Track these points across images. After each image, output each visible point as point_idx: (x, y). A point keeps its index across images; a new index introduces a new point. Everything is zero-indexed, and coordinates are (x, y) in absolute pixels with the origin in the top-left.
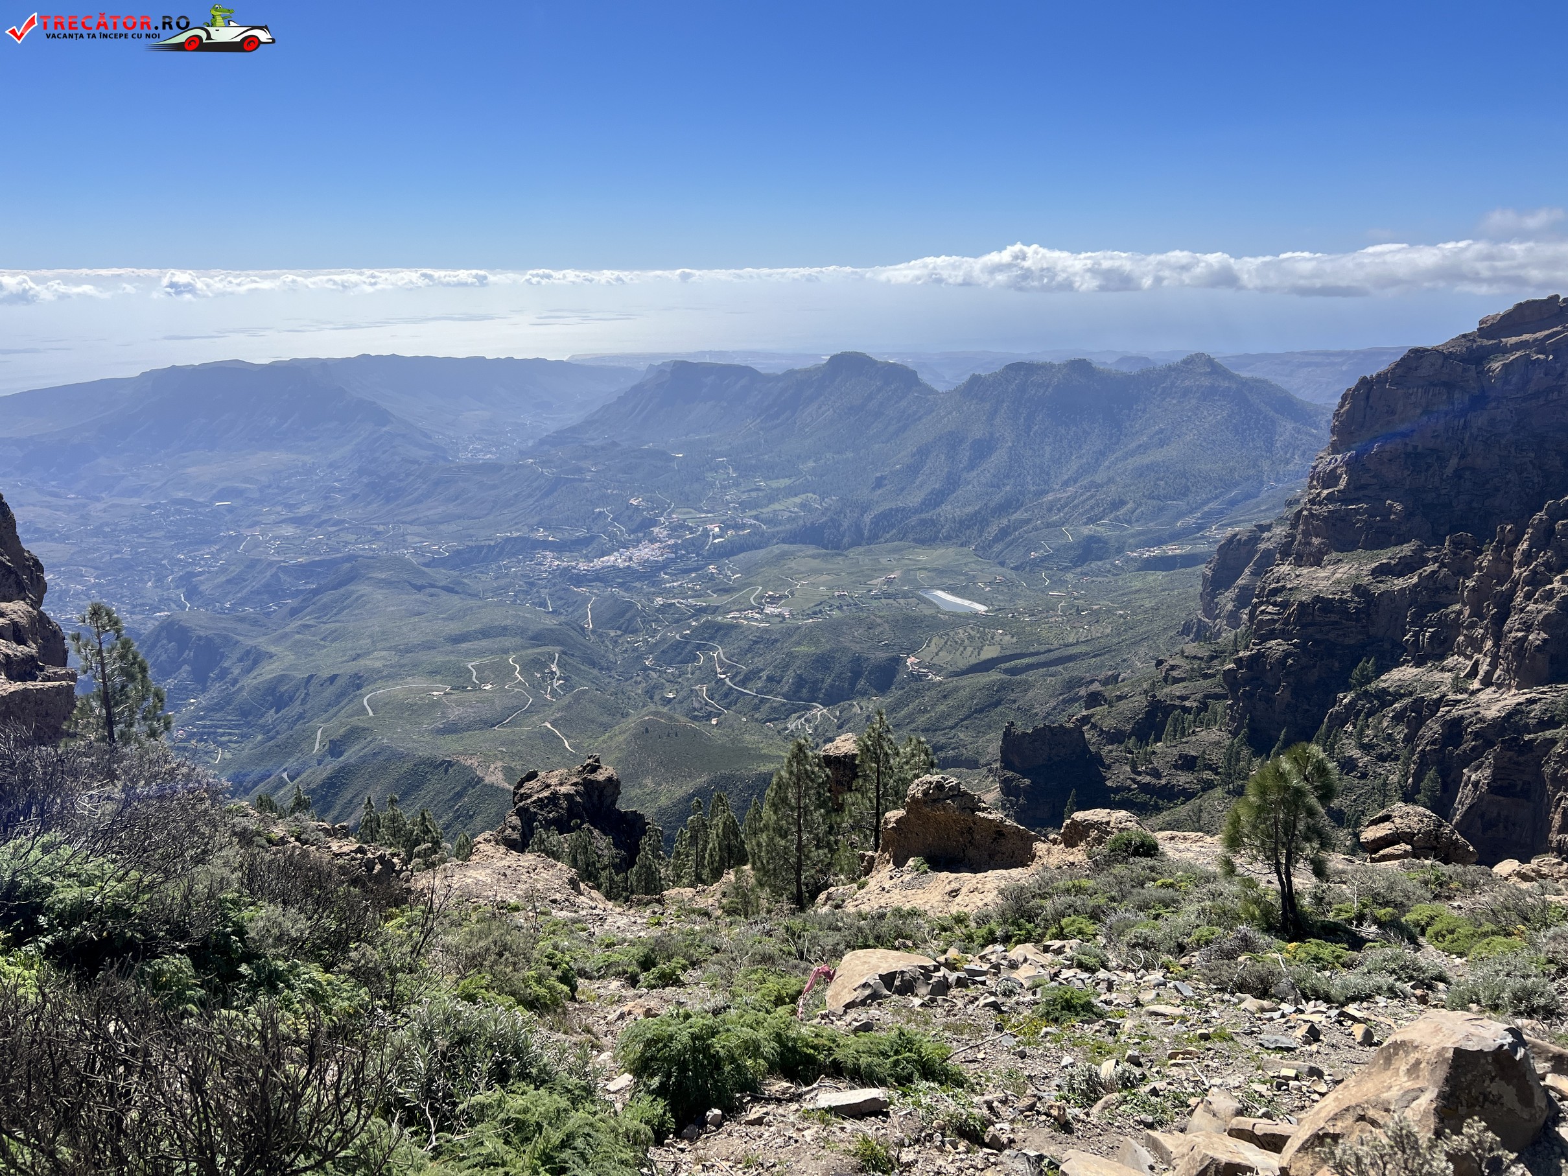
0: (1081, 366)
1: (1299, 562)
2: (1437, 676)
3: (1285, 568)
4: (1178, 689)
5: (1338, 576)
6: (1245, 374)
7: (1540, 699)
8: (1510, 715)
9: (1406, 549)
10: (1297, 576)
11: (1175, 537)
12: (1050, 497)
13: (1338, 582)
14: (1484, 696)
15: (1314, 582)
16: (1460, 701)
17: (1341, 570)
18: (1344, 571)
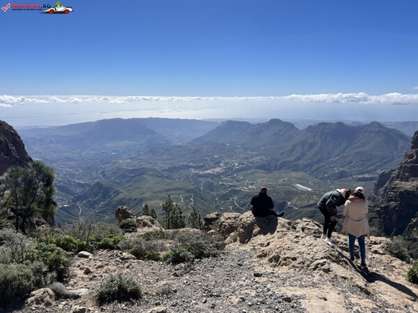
0: (340, 124)
1: (401, 180)
3: (398, 182)
5: (413, 184)
6: (389, 127)
10: (401, 184)
11: (367, 172)
12: (331, 160)
15: (406, 186)
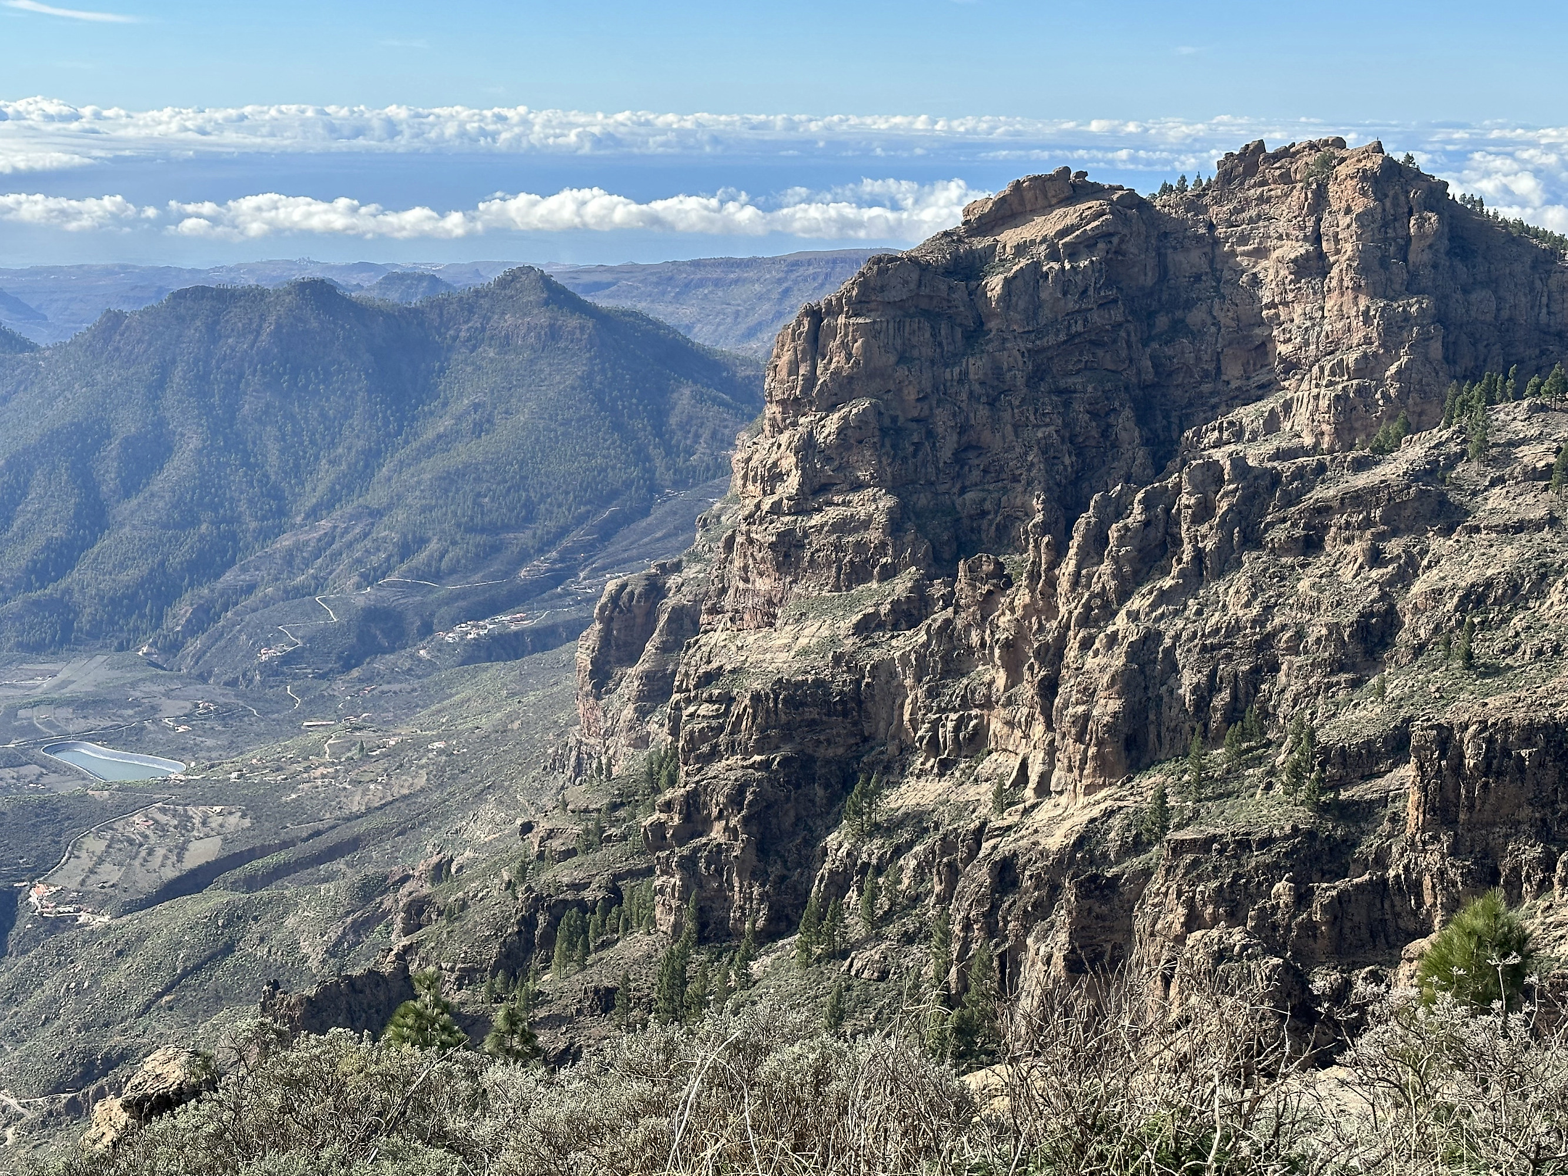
0: (318, 293)
1: (738, 624)
2: (971, 792)
3: (717, 637)
4: (565, 873)
5: (803, 641)
6: (603, 302)
7: (1120, 808)
8: (1081, 842)
9: (901, 586)
10: (740, 648)
11: (518, 598)
13: (805, 652)
14: (1041, 816)
15: (768, 656)
16: (1009, 828)
17: (806, 632)
18: (813, 632)
